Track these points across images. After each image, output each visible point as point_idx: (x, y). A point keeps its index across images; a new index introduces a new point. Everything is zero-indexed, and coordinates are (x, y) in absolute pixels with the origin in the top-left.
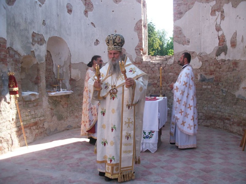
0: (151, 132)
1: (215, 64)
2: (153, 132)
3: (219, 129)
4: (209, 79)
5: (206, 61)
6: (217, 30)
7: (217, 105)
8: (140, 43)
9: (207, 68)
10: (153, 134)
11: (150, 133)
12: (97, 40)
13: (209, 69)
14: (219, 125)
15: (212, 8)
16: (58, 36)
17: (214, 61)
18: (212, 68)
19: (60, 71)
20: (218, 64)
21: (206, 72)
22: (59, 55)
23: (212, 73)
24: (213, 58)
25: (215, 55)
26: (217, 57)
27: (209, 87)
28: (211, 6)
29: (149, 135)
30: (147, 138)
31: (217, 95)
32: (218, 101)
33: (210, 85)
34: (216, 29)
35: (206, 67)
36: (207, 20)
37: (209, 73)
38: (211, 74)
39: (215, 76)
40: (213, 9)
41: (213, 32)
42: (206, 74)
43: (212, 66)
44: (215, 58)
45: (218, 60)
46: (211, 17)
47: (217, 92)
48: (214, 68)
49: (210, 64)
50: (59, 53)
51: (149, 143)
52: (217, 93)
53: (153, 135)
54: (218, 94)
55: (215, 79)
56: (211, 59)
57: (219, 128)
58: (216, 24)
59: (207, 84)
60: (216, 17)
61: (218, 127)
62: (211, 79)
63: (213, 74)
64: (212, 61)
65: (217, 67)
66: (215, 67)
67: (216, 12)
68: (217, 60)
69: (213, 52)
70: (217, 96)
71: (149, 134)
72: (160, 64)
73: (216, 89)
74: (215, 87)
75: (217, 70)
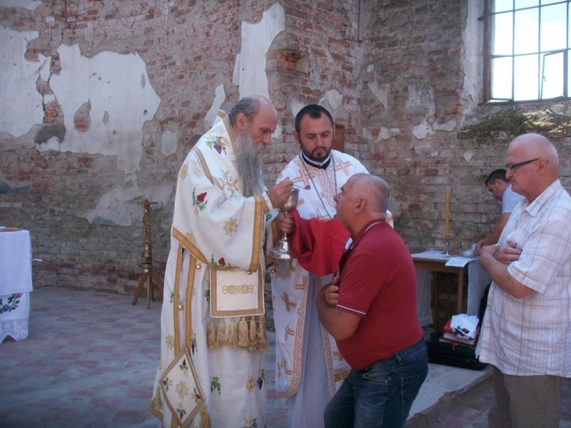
0: (13, 297)
1: (32, 159)
2: (18, 296)
3: (48, 288)
4: (17, 189)
5: (9, 151)
6: (39, 91)
7: (37, 241)
9: (12, 166)
10: (17, 300)
11: (10, 299)
13: (17, 168)
14: (46, 280)
15: (29, 44)
17: (31, 152)
18: (26, 167)
20: (41, 158)
21: (8, 174)
23: (26, 176)
24: (30, 147)
25: (33, 140)
26: (38, 146)
27: (18, 205)
28: (26, 39)
29: (10, 305)
30: (6, 310)
31: (38, 222)
32: (40, 232)
33: (20, 201)
34: (37, 88)
35: (9, 164)
36: (14, 67)
37: (16, 177)
38: (22, 179)
39: (31, 183)
40: (31, 46)
41: (29, 94)
42: (10, 179)
43: (25, 162)
44: (33, 146)
45: (40, 150)
46: (25, 62)
47: (37, 215)
48: (31, 168)
49: (21, 158)
51: (11, 322)
52: (38, 217)
53: (18, 302)
54: (41, 219)
55: (32, 188)
56: (24, 147)
57: (46, 286)
58: (39, 78)
59: (13, 200)
60: (38, 65)
61: (44, 284)
62: (22, 188)
63: (28, 178)
64: (24, 152)
65: (37, 165)
66: (33, 164)
67: (40, 54)
68: (38, 151)
69: (28, 133)
70: (38, 224)
71: (9, 302)
73: (35, 209)
74: (33, 204)
75: (37, 170)
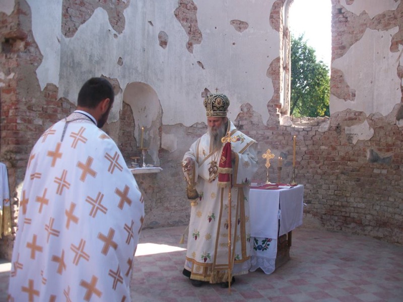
0: (265, 241)
1: (394, 133)
2: (269, 240)
3: (398, 245)
4: (384, 159)
5: (380, 127)
6: (399, 76)
7: (395, 203)
8: (275, 96)
9: (382, 140)
10: (268, 243)
11: (264, 242)
12: (206, 89)
13: (384, 141)
14: (398, 237)
15: (393, 39)
16: (142, 82)
17: (393, 128)
18: (390, 140)
19: (145, 136)
20: (399, 133)
21: (380, 146)
22: (144, 110)
23: (390, 148)
24: (393, 123)
25: (395, 118)
26: (397, 122)
27: (384, 172)
28: (391, 35)
29: (263, 246)
30: (260, 249)
31: (396, 187)
32: (397, 196)
33: (386, 169)
34: (398, 73)
35: (380, 139)
36: (384, 60)
37: (384, 148)
38: (388, 151)
39: (393, 154)
40: (395, 40)
41: (393, 80)
42: (380, 150)
43: (390, 136)
44: (395, 123)
45: (399, 126)
46: (390, 54)
47: (396, 181)
48: (394, 141)
49: (387, 133)
50: (145, 108)
51: (263, 258)
52: (396, 183)
53: (269, 245)
54: (398, 185)
55: (393, 158)
56: (389, 124)
57: (398, 242)
58: (399, 66)
59: (381, 167)
60: (398, 54)
61: (396, 241)
62: (388, 157)
63: (392, 149)
64: (389, 128)
65: (397, 139)
66: (394, 138)
67: (400, 45)
68: (397, 127)
69: (391, 112)
70: (396, 188)
71: (263, 244)
72: (307, 131)
73: (395, 176)
74: (394, 172)
75: (397, 143)
